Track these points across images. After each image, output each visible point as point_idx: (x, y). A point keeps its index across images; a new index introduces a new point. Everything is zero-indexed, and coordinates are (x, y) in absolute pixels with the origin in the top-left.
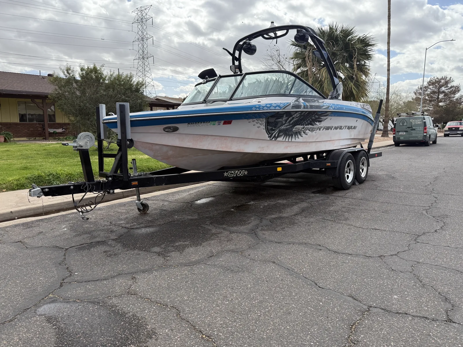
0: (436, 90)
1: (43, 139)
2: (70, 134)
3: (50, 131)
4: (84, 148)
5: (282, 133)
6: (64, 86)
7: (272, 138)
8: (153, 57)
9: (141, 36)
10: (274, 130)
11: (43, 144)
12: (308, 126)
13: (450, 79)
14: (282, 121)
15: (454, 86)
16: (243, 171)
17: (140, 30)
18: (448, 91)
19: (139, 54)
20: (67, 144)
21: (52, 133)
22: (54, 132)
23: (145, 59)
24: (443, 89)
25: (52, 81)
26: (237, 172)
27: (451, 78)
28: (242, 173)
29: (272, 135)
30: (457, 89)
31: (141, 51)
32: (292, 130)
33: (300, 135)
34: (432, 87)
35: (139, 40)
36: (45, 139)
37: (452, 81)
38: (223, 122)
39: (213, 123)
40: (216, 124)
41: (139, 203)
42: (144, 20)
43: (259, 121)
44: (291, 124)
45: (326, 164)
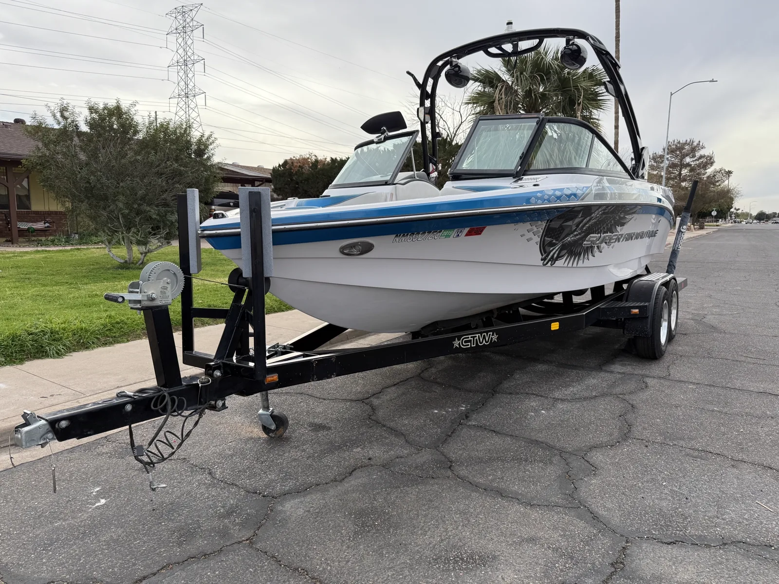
0: (677, 161)
1: (7, 241)
2: (60, 231)
3: (21, 227)
4: (158, 303)
5: (566, 251)
6: (56, 143)
7: (547, 261)
8: (204, 95)
9: (183, 58)
10: (554, 245)
11: (8, 253)
12: (607, 234)
13: (699, 144)
14: (571, 226)
15: (704, 156)
16: (490, 334)
17: (180, 47)
18: (695, 163)
19: (180, 89)
20: (120, 300)
21: (26, 231)
22: (29, 229)
23: (191, 98)
24: (688, 160)
25: (30, 131)
26: (477, 338)
27: (699, 142)
28: (487, 339)
29: (547, 256)
30: (710, 161)
31: (182, 83)
32: (583, 243)
33: (592, 253)
34: (671, 157)
35: (180, 64)
36: (11, 241)
37: (702, 148)
38: (467, 230)
39: (445, 233)
40: (452, 237)
41: (267, 414)
42: (188, 30)
43: (534, 227)
44: (584, 232)
45: (630, 311)
